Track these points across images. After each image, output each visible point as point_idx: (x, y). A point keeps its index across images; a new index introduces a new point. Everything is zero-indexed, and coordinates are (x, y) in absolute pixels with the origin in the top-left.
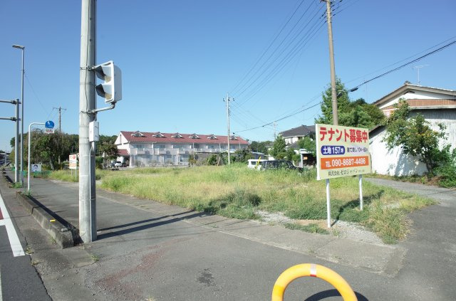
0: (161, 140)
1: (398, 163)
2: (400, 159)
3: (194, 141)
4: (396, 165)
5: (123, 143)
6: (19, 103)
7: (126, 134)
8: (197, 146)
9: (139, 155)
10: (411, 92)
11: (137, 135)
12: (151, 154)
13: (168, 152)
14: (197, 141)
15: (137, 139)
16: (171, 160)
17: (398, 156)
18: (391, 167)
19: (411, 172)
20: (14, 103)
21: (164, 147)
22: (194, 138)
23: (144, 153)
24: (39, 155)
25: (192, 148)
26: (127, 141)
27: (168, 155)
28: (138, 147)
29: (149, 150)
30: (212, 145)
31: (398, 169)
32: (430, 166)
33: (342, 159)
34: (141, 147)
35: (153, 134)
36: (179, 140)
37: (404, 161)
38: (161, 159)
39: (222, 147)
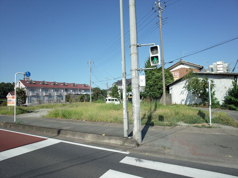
0: (45, 86)
1: (187, 98)
2: (187, 97)
3: (65, 87)
4: (185, 99)
7: (24, 82)
8: (66, 90)
9: (32, 96)
10: (182, 64)
11: (31, 82)
12: (40, 95)
13: (50, 94)
15: (31, 86)
16: (52, 99)
17: (187, 95)
18: (183, 100)
19: (193, 102)
21: (48, 91)
22: (64, 85)
23: (35, 94)
25: (64, 91)
26: (24, 87)
27: (50, 96)
28: (31, 90)
29: (38, 92)
30: (74, 90)
31: (186, 101)
32: (203, 100)
34: (33, 90)
35: (40, 82)
36: (56, 87)
37: (190, 97)
38: (46, 98)
39: (79, 91)
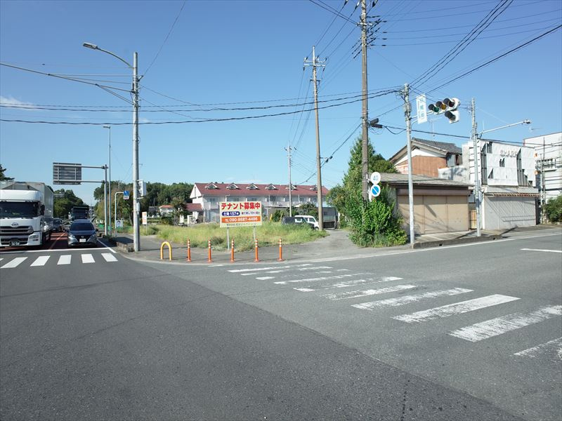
0: (235, 192)
3: (270, 193)
5: (197, 196)
6: (107, 168)
7: (200, 186)
8: (273, 199)
9: (212, 210)
10: (418, 148)
11: (211, 187)
14: (274, 193)
15: (210, 192)
20: (103, 168)
21: (238, 200)
22: (270, 189)
24: (121, 211)
25: (268, 201)
26: (200, 195)
28: (211, 200)
33: (237, 218)
34: (214, 200)
35: (227, 185)
36: (254, 192)
39: (301, 200)
